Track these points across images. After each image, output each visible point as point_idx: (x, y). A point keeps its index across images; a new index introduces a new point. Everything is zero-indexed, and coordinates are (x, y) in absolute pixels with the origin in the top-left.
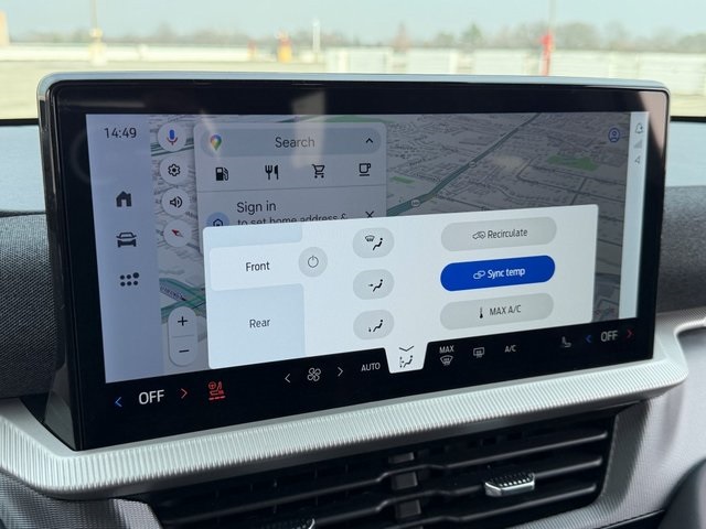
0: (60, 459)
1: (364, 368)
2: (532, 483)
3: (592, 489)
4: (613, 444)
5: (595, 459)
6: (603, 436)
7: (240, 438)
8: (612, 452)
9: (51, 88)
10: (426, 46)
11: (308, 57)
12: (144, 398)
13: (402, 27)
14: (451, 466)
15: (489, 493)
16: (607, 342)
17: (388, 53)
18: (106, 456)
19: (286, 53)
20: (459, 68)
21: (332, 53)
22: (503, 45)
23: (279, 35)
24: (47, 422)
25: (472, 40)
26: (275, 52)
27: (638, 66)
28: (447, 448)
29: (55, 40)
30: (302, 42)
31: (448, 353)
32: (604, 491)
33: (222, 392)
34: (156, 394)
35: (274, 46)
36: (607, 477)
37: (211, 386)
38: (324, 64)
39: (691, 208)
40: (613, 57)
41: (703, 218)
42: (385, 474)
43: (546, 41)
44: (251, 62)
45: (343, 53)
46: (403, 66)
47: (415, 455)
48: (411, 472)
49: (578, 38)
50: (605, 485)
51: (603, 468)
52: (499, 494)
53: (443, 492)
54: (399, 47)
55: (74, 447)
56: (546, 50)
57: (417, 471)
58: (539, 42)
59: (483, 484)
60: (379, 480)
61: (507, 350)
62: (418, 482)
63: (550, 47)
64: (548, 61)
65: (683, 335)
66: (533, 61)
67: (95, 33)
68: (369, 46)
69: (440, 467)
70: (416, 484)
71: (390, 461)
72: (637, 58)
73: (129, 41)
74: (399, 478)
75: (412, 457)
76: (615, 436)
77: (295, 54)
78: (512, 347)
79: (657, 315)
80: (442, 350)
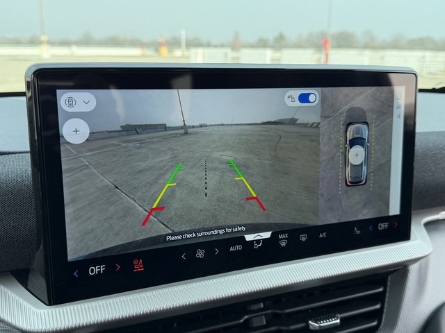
0: (38, 311)
1: (232, 249)
2: (338, 321)
3: (375, 323)
4: (387, 294)
5: (376, 304)
6: (381, 290)
7: (154, 296)
8: (387, 299)
9: (34, 73)
10: (252, 46)
11: (178, 53)
12: (92, 271)
13: (237, 35)
14: (287, 311)
15: (311, 327)
16: (383, 230)
17: (228, 51)
18: (68, 309)
19: (164, 51)
20: (272, 60)
21: (193, 51)
22: (299, 46)
23: (160, 39)
24: (29, 287)
25: (280, 43)
26: (157, 50)
27: (382, 58)
28: (283, 300)
29: (17, 43)
30: (174, 43)
31: (284, 239)
32: (382, 324)
33: (142, 266)
34: (100, 268)
35: (156, 46)
36: (384, 315)
37: (135, 262)
38: (188, 57)
39: (430, 146)
40: (367, 53)
41: (437, 151)
42: (246, 317)
43: (326, 43)
44: (143, 56)
45: (200, 51)
46: (238, 58)
47: (264, 304)
48: (262, 315)
49: (345, 41)
50: (383, 320)
51: (381, 310)
52: (318, 328)
53: (283, 328)
54: (235, 46)
55: (47, 303)
56: (326, 49)
57: (265, 315)
58: (321, 44)
59: (307, 322)
60: (242, 321)
61: (321, 236)
62: (267, 322)
63: (328, 46)
64: (327, 55)
65: (427, 225)
66: (317, 56)
67: (44, 38)
68: (216, 46)
69: (280, 312)
70: (265, 323)
71: (248, 308)
72: (382, 53)
73: (65, 43)
74: (254, 320)
75: (262, 306)
76: (388, 289)
77: (170, 51)
78: (324, 234)
79: (413, 212)
80: (280, 237)
